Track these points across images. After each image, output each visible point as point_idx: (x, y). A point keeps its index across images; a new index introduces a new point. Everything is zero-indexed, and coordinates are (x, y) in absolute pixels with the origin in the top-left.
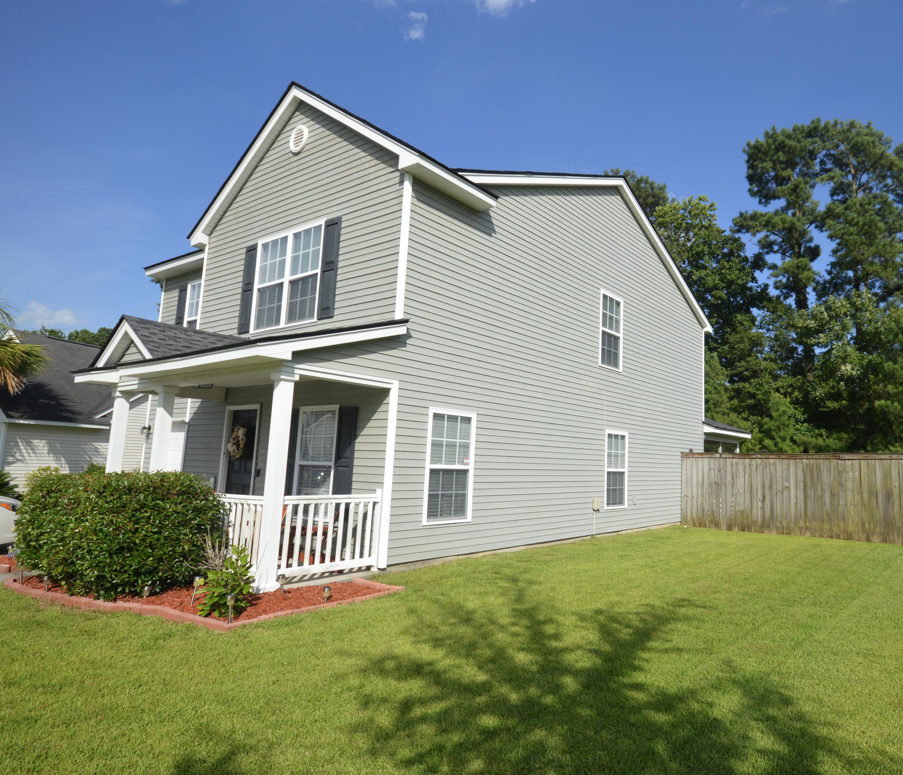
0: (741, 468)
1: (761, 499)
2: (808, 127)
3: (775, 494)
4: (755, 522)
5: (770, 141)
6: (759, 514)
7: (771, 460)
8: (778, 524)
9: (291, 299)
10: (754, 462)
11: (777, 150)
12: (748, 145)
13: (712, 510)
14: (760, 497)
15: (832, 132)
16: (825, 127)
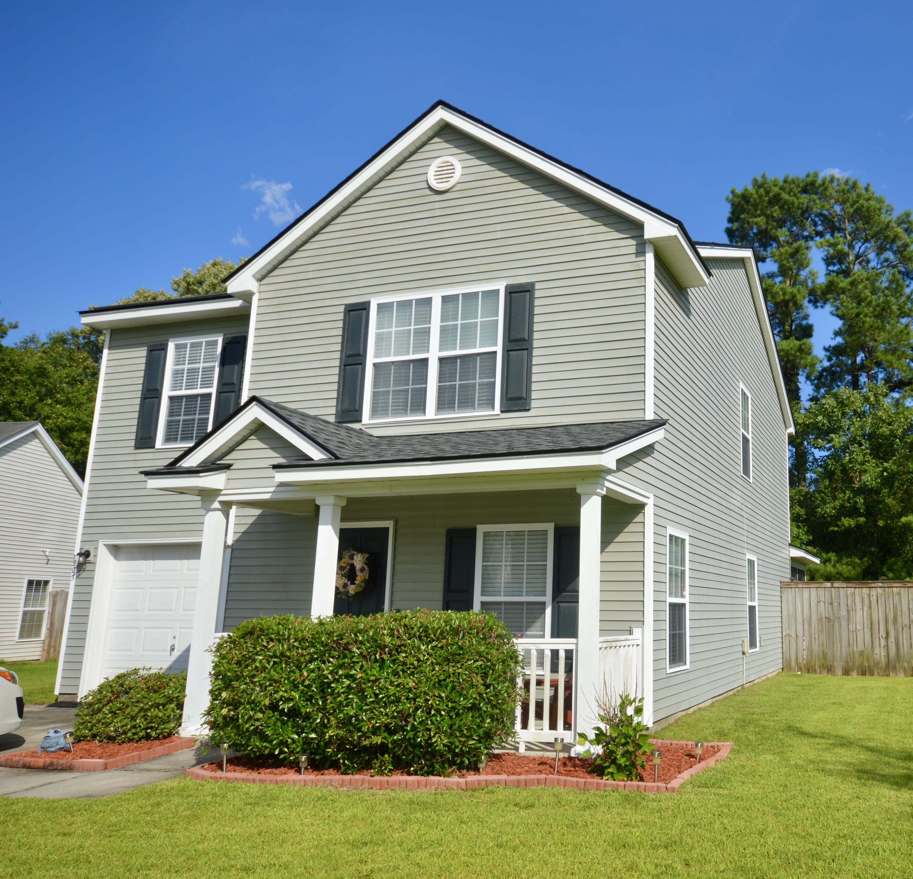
0: (858, 599)
1: (884, 636)
2: (803, 181)
3: (900, 629)
4: (877, 664)
5: (762, 191)
6: (883, 654)
7: (894, 589)
8: (906, 665)
9: (440, 382)
10: (874, 592)
11: (771, 203)
12: (733, 192)
13: (823, 651)
14: (883, 633)
15: (831, 191)
16: (824, 184)
